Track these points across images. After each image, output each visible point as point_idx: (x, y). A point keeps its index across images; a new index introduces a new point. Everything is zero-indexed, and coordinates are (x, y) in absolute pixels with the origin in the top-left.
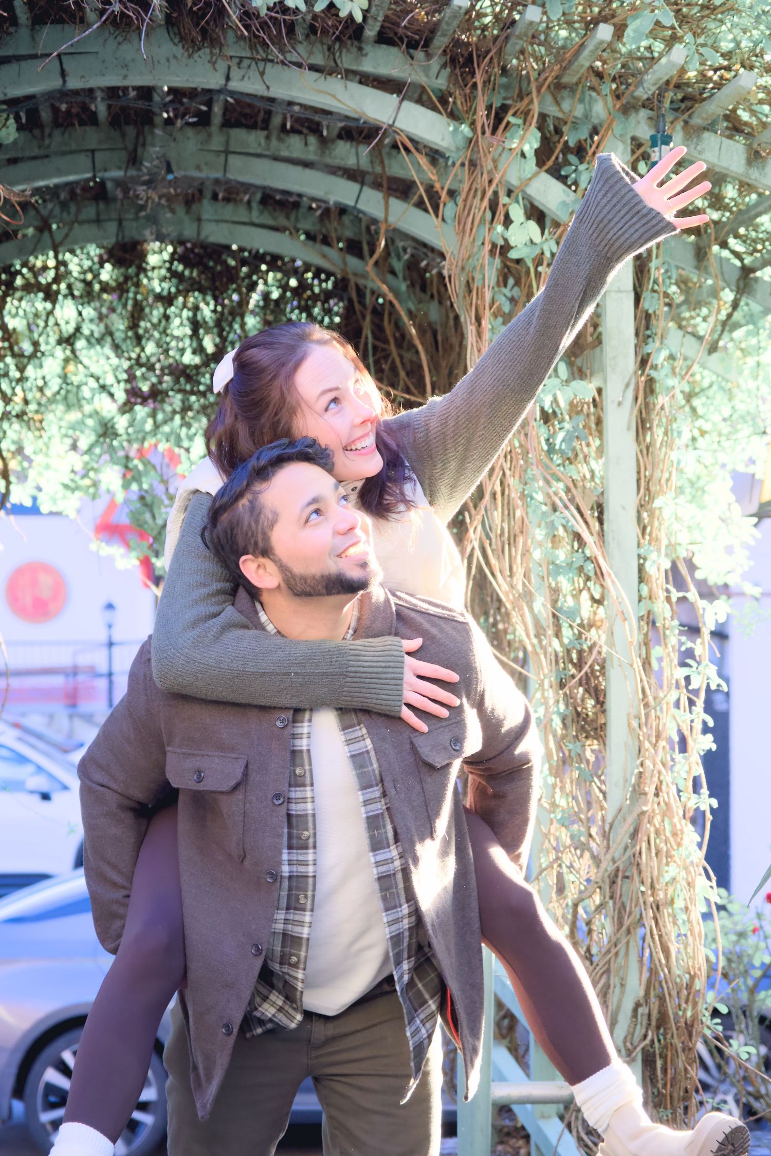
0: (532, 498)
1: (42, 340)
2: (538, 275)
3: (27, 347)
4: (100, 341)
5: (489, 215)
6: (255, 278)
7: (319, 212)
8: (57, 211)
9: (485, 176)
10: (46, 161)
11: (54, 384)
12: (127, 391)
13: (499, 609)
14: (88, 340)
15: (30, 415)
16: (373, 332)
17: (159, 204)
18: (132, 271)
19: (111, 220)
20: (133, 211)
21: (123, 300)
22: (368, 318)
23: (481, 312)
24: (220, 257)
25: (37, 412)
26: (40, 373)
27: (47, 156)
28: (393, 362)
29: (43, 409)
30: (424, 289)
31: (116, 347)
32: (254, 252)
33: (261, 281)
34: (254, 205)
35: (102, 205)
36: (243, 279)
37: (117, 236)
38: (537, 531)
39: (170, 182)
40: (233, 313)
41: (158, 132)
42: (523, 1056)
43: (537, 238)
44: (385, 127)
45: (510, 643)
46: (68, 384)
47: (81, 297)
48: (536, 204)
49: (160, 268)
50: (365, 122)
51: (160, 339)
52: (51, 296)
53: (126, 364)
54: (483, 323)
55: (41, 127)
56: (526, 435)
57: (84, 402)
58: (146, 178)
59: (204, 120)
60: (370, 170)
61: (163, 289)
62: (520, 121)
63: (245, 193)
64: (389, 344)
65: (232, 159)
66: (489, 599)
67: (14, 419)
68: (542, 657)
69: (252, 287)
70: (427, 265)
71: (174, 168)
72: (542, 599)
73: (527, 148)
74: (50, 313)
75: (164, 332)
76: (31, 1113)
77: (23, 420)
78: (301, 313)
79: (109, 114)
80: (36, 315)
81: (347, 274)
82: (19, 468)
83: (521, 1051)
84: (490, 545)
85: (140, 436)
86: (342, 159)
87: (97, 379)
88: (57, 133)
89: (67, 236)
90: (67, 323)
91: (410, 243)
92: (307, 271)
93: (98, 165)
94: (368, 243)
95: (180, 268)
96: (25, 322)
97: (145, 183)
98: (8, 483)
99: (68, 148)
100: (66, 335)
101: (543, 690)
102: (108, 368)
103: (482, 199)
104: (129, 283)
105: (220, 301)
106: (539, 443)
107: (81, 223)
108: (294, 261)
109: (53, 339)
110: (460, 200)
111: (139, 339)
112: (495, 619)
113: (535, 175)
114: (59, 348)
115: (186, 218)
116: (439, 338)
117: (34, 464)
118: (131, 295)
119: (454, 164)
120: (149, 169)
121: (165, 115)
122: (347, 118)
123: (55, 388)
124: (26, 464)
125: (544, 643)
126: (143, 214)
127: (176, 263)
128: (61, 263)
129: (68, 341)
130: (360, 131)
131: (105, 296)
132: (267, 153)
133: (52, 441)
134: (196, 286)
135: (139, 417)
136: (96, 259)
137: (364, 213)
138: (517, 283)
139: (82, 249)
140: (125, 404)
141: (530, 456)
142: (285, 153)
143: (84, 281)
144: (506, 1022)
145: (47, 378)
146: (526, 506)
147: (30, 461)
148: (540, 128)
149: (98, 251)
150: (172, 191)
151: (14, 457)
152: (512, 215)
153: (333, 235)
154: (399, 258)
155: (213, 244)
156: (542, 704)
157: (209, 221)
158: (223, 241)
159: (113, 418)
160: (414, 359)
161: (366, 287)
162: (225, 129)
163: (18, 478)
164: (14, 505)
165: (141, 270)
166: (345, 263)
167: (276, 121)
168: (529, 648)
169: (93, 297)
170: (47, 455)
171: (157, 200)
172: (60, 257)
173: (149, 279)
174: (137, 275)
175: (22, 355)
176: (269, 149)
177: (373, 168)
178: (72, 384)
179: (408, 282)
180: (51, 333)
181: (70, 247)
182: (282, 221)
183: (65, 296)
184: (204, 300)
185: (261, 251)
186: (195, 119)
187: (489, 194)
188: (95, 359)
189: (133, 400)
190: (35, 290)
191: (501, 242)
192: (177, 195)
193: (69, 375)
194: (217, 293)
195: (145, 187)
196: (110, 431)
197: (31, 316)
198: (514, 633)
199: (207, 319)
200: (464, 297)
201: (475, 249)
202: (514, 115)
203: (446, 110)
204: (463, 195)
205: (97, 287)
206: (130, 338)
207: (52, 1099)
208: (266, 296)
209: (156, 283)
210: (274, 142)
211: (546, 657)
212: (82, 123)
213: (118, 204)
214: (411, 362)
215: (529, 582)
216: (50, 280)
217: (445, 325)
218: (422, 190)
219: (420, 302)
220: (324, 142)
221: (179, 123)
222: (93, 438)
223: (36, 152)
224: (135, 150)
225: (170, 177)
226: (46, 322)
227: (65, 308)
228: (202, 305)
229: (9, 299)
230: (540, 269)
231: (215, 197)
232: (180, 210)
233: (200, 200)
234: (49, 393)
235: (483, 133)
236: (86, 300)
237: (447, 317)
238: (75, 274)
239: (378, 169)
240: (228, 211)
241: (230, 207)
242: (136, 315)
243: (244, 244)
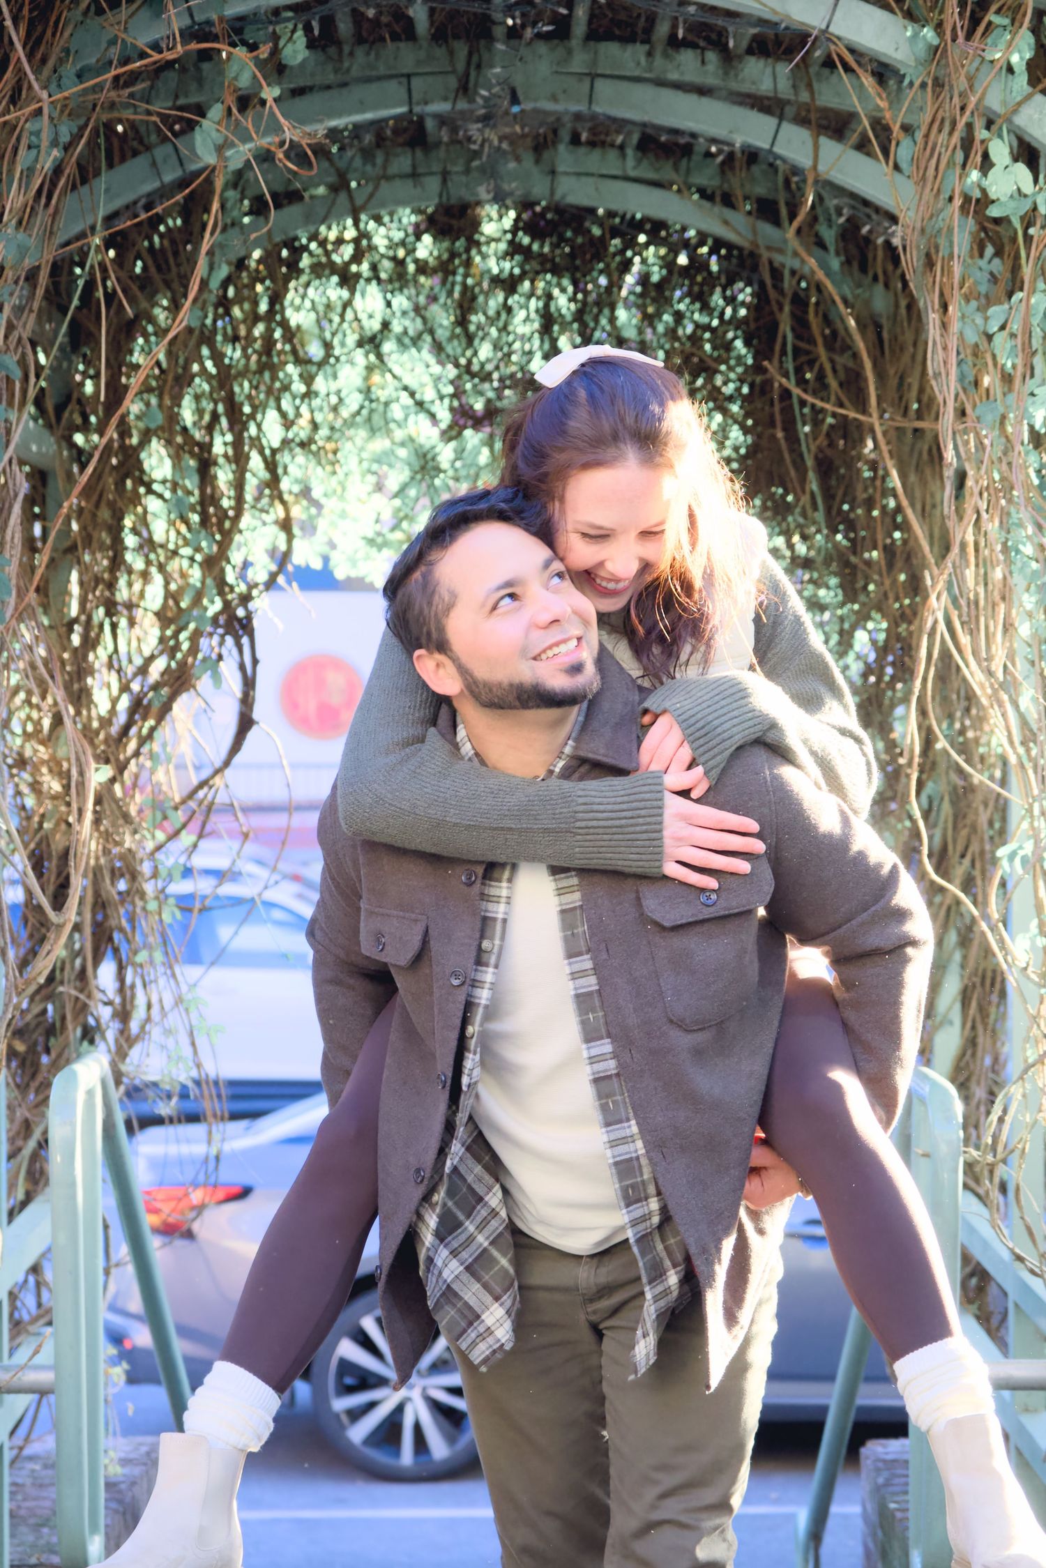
0: (1018, 551)
1: (336, 342)
2: (1028, 239)
3: (315, 350)
4: (416, 341)
5: (960, 156)
6: (629, 253)
7: (720, 158)
8: (358, 162)
9: (956, 100)
10: (345, 91)
11: (354, 401)
12: (452, 409)
13: (968, 710)
14: (399, 341)
15: (320, 443)
16: (793, 329)
17: (499, 148)
18: (460, 244)
19: (431, 174)
20: (461, 161)
21: (448, 285)
22: (787, 309)
23: (947, 292)
24: (581, 224)
25: (329, 439)
26: (334, 386)
27: (344, 85)
28: (821, 369)
29: (337, 435)
30: (864, 269)
31: (438, 348)
32: (628, 216)
33: (637, 259)
34: (630, 152)
35: (419, 153)
36: (614, 255)
37: (441, 196)
38: (1025, 597)
39: (515, 116)
40: (599, 304)
41: (500, 46)
42: (998, 1329)
43: (1028, 187)
44: (815, 33)
45: (982, 759)
46: (371, 401)
47: (390, 281)
48: (1027, 139)
49: (498, 240)
50: (787, 28)
51: (499, 338)
52: (348, 280)
53: (451, 372)
54: (950, 308)
55: (339, 44)
56: (1009, 464)
57: (392, 426)
58: (483, 111)
59: (562, 30)
60: (792, 98)
61: (501, 271)
62: (1006, 21)
63: (618, 132)
64: (815, 344)
65: (600, 84)
66: (954, 697)
67: (298, 450)
68: (1031, 772)
69: (626, 266)
70: (870, 232)
71: (521, 97)
72: (1032, 692)
73: (1015, 59)
74: (347, 304)
75: (504, 329)
76: (320, 1398)
77: (311, 451)
78: (692, 303)
79: (432, 24)
80: (328, 306)
81: (757, 246)
82: (304, 517)
83: (995, 1321)
84: (960, 616)
85: (472, 472)
86: (754, 83)
87: (412, 394)
88: (360, 52)
89: (371, 196)
90: (371, 317)
91: (847, 200)
92: (702, 243)
93: (416, 96)
94: (787, 204)
95: (526, 240)
96: (313, 316)
97: (478, 120)
98: (290, 537)
99: (374, 73)
100: (369, 334)
101: (1032, 817)
102: (427, 379)
103: (951, 133)
104: (457, 262)
105: (581, 286)
106: (1028, 476)
107: (388, 178)
108: (684, 229)
109: (352, 339)
110: (919, 135)
111: (470, 339)
112: (962, 724)
113: (1028, 97)
114: (360, 351)
115: (535, 171)
116: (885, 335)
117: (325, 511)
118: (459, 278)
119: (911, 84)
120: (486, 99)
121: (510, 22)
122: (762, 22)
123: (355, 407)
124: (313, 511)
125: (1034, 752)
126: (476, 163)
127: (520, 233)
128: (363, 235)
129: (371, 342)
130: (778, 40)
131: (422, 279)
132: (647, 75)
133: (350, 478)
134: (548, 266)
135: (469, 446)
136: (410, 230)
137: (784, 160)
138: (999, 253)
139: (391, 214)
140: (450, 427)
141: (1015, 493)
142: (674, 76)
143: (394, 259)
144: (974, 1281)
145: (343, 395)
146: (1009, 562)
147: (317, 504)
148: (1035, 30)
149: (413, 218)
150: (518, 129)
151: (297, 502)
152: (994, 156)
153: (739, 193)
154: (830, 222)
155: (572, 206)
156: (1029, 838)
157: (567, 174)
158: (586, 202)
159: (433, 448)
160: (851, 364)
161: (783, 266)
162: (592, 43)
163: (302, 529)
164: (297, 568)
165: (473, 243)
166: (755, 232)
167: (662, 29)
168: (1013, 759)
169: (407, 281)
170: (342, 498)
171: (496, 142)
172: (362, 225)
173: (484, 257)
174: (468, 250)
175: (309, 362)
176: (651, 71)
177: (796, 94)
178: (378, 400)
179: (843, 258)
180: (349, 332)
181: (376, 212)
182: (667, 172)
183: (368, 280)
184: (559, 285)
185: (638, 216)
186: (550, 28)
187: (961, 125)
188: (409, 366)
189: (462, 422)
190: (327, 272)
191: (977, 194)
192: (524, 136)
193: (373, 389)
194: (578, 275)
195: (480, 125)
196: (431, 464)
197: (321, 309)
198: (988, 744)
199: (564, 311)
200: (924, 273)
201: (940, 205)
202: (998, 12)
203: (901, 10)
204: (924, 129)
205: (411, 268)
206: (458, 336)
207: (349, 1381)
208: (644, 279)
209: (492, 261)
210: (659, 61)
211: (1035, 772)
212: (395, 37)
213: (442, 152)
214: (847, 369)
215: (1014, 665)
216: (347, 258)
217: (894, 317)
218: (866, 123)
219: (859, 285)
220: (728, 58)
221: (529, 33)
222: (405, 475)
223: (331, 78)
224: (467, 75)
225: (515, 109)
226: (342, 316)
227: (368, 295)
228: (556, 292)
229: (292, 284)
230: (1031, 231)
231: (575, 140)
232: (528, 159)
233: (554, 143)
234: (345, 413)
235: (954, 40)
236: (397, 285)
237: (897, 306)
238: (382, 250)
239: (804, 96)
240: (594, 160)
241: (596, 154)
242: (466, 305)
243: (614, 207)
